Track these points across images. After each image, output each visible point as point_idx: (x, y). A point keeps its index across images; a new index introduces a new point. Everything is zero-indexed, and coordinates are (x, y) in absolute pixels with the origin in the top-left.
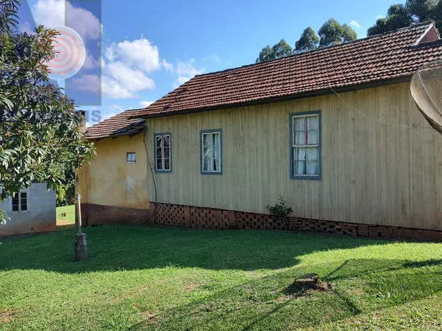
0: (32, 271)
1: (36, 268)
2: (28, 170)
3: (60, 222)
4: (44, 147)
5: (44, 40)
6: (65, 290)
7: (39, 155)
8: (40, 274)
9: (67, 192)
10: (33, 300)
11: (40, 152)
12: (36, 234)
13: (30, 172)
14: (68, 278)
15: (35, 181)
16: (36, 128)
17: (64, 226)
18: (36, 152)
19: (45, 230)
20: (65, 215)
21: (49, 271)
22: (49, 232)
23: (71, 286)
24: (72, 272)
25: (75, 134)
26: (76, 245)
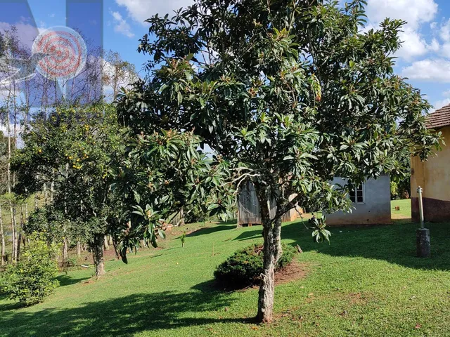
0: (375, 260)
1: (378, 258)
2: (377, 162)
3: (395, 215)
4: (391, 138)
5: (390, 32)
6: (412, 284)
7: (386, 147)
8: (383, 264)
9: (398, 186)
10: (379, 289)
11: (387, 144)
12: (372, 226)
13: (378, 164)
14: (413, 273)
15: (383, 173)
16: (383, 121)
17: (399, 220)
18: (384, 144)
19: (380, 222)
20: (398, 209)
21: (392, 263)
22: (384, 225)
23: (418, 280)
24: (417, 267)
25: (421, 124)
26: (419, 240)
